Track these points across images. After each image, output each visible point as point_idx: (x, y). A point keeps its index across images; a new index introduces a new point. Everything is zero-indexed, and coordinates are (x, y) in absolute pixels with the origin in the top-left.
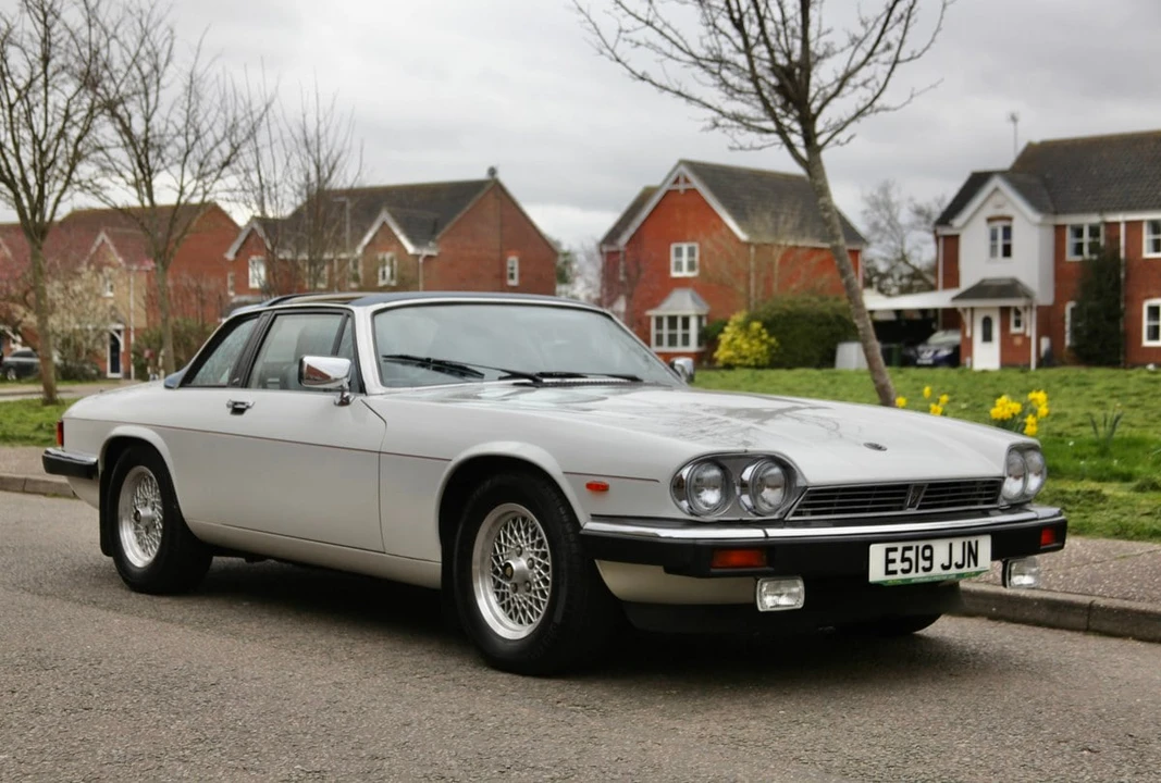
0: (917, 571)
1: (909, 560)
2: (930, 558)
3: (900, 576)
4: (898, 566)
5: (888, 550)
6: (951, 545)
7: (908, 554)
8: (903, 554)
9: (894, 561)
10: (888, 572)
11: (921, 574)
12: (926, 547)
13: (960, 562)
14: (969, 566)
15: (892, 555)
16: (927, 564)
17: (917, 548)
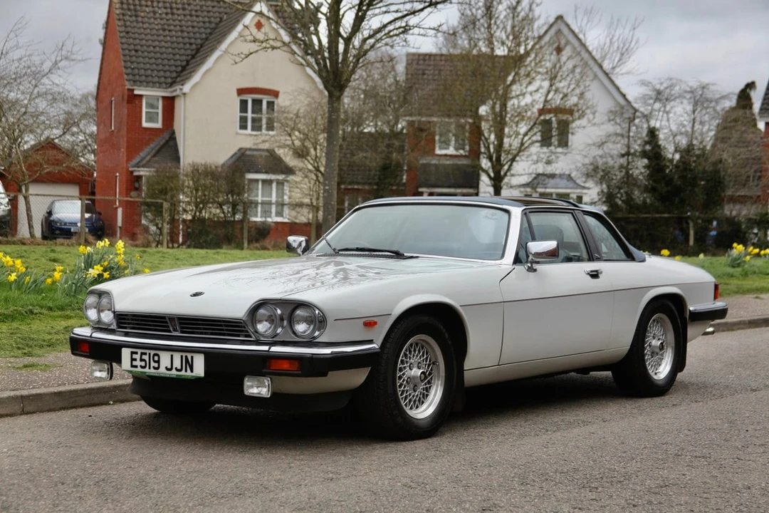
0: (150, 368)
1: (144, 360)
2: (158, 362)
3: (139, 369)
4: (138, 363)
5: (132, 353)
6: (172, 356)
7: (144, 357)
8: (141, 357)
9: (135, 360)
10: (132, 366)
11: (152, 370)
12: (155, 355)
13: (179, 368)
14: (186, 371)
15: (134, 356)
16: (156, 365)
17: (150, 354)
